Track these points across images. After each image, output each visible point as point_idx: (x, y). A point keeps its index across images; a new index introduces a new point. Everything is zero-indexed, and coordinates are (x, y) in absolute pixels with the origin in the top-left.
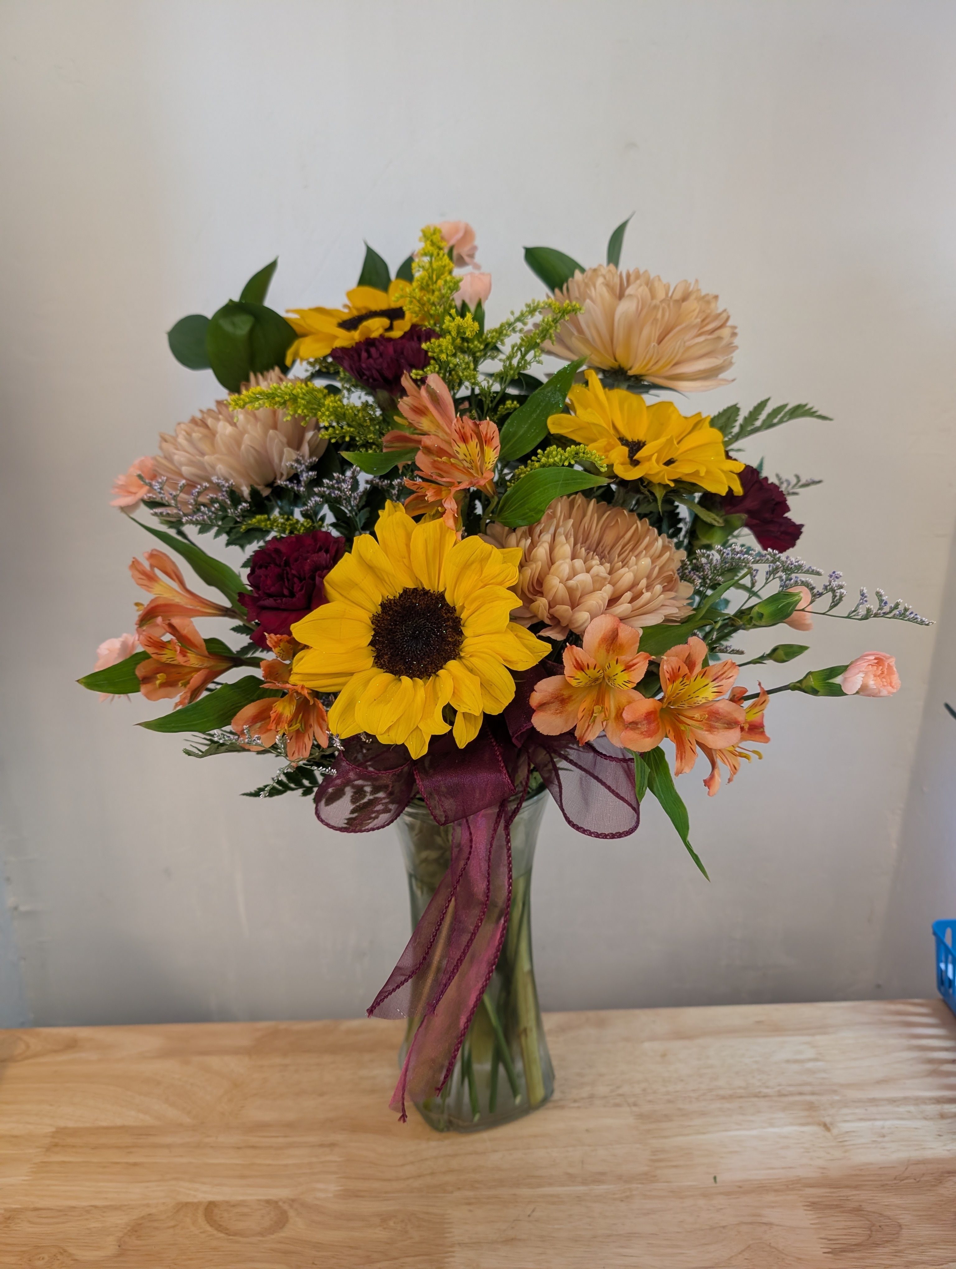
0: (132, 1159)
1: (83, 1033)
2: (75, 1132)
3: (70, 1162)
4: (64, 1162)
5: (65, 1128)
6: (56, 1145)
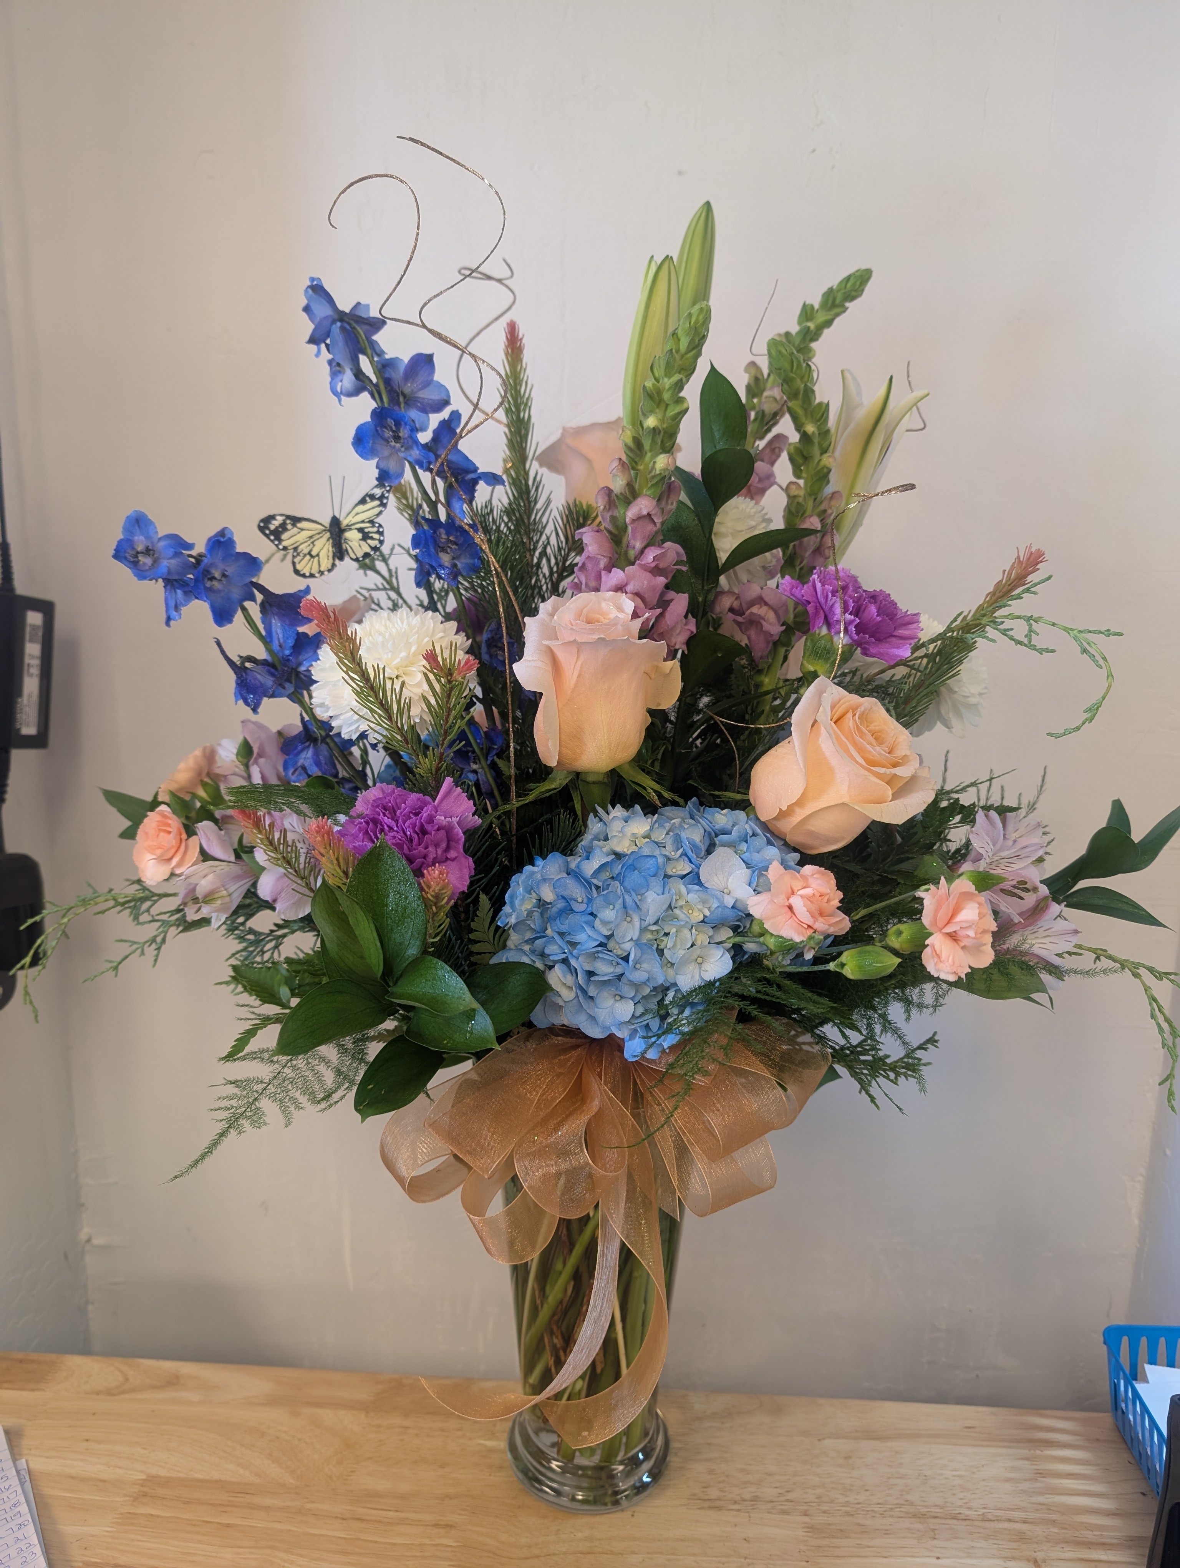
0: (225, 1520)
1: (187, 1368)
2: (166, 1482)
3: (158, 1516)
4: (152, 1515)
5: (157, 1476)
6: (145, 1495)
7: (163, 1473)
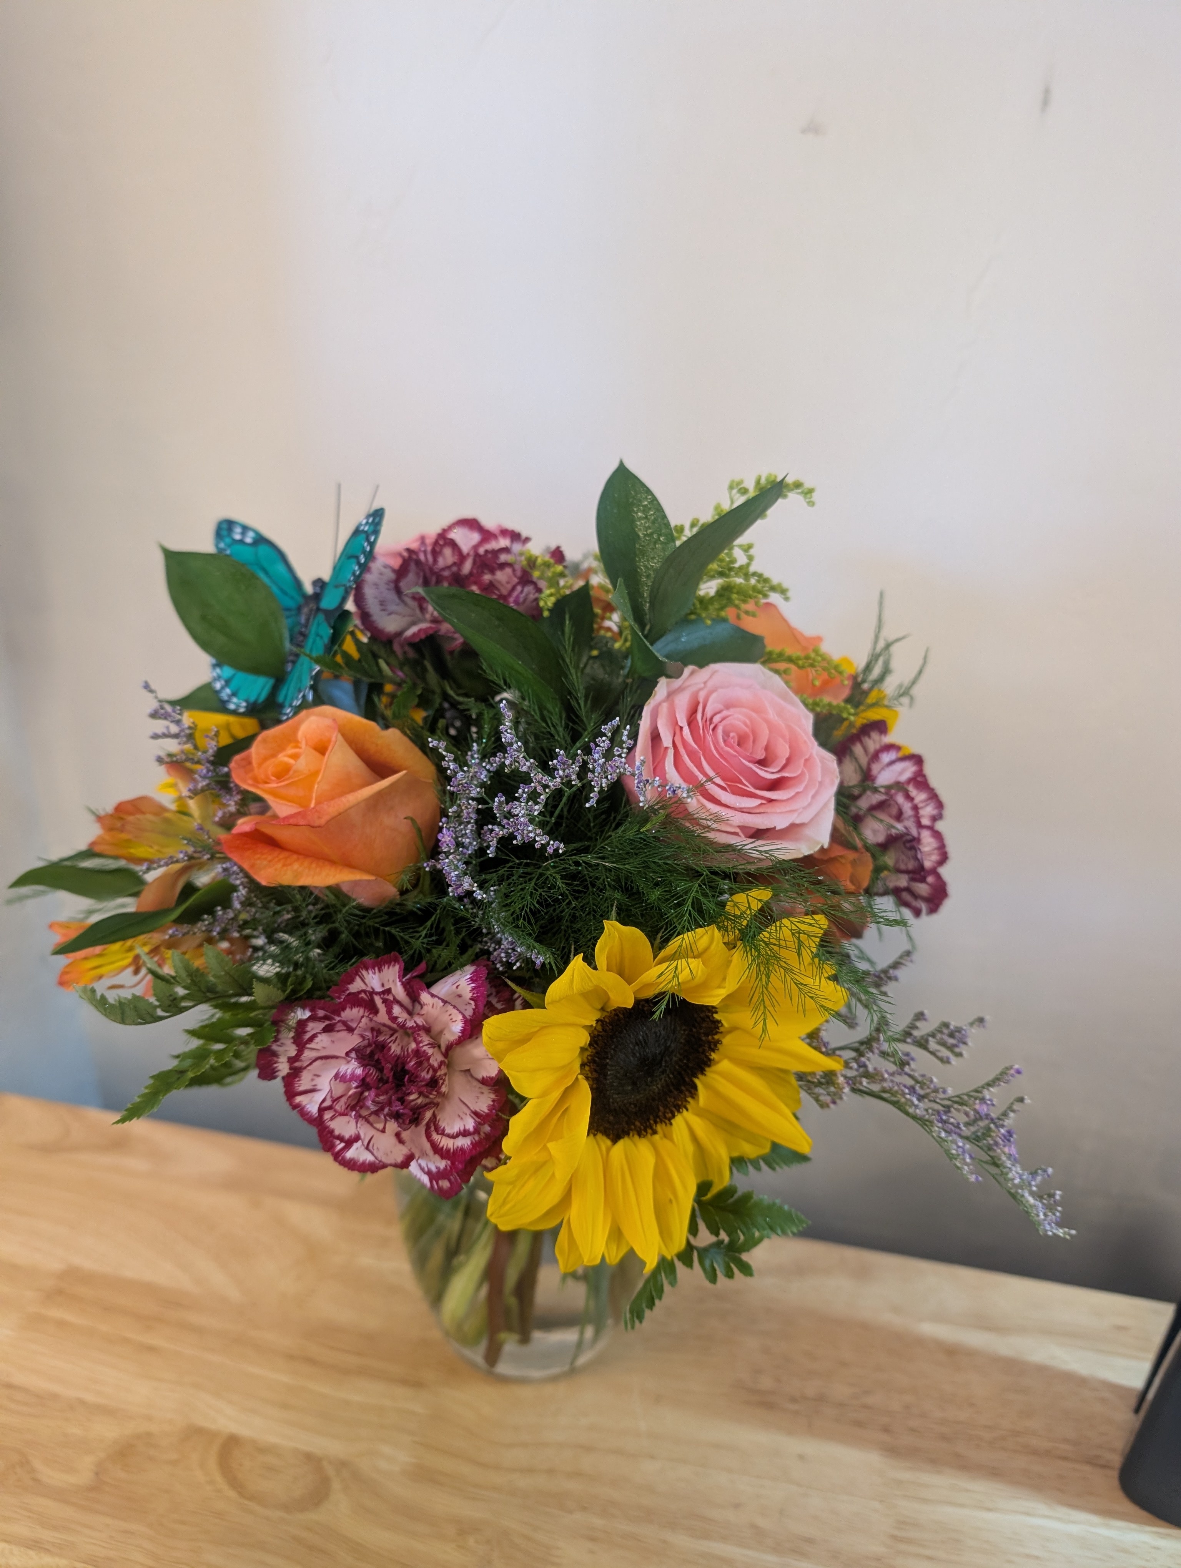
0: (149, 1340)
2: (89, 1278)
3: (70, 1324)
4: (63, 1321)
5: (79, 1269)
6: (62, 1292)
7: (87, 1264)
